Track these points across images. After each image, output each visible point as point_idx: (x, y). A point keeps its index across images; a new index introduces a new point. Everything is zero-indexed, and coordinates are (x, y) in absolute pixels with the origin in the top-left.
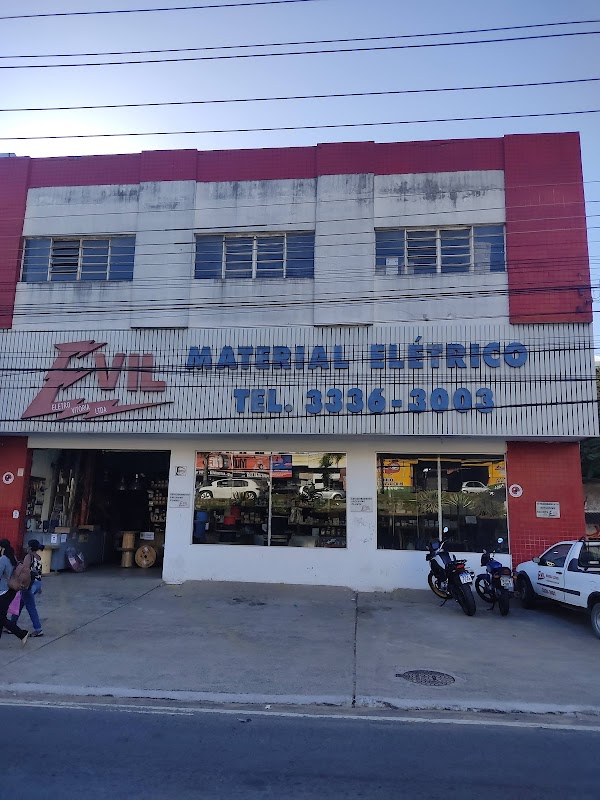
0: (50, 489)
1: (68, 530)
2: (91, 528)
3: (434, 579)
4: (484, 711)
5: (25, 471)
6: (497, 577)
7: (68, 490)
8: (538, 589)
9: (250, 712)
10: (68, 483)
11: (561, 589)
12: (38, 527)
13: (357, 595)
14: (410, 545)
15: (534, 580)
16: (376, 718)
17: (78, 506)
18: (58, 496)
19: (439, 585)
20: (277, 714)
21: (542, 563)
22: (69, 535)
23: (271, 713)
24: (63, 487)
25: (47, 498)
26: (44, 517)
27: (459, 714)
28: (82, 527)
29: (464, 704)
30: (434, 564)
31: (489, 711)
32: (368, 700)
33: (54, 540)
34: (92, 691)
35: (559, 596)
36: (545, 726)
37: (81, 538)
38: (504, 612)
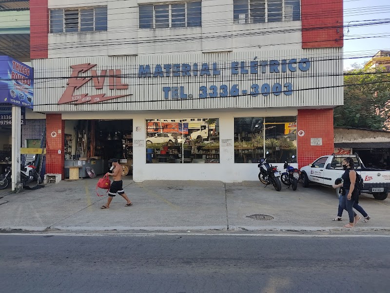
0: (74, 140)
1: (86, 159)
2: (96, 158)
3: (261, 176)
4: (288, 230)
5: (62, 131)
6: (291, 173)
7: (83, 140)
8: (311, 179)
9: (181, 234)
10: (83, 137)
11: (323, 178)
12: (70, 158)
13: (225, 184)
14: (250, 161)
15: (309, 174)
16: (239, 235)
17: (89, 148)
18: (79, 143)
19: (264, 178)
20: (193, 234)
21: (313, 166)
22: (86, 161)
23: (191, 234)
24: (81, 139)
25: (73, 144)
26: (73, 153)
27: (277, 232)
28: (92, 157)
29: (279, 228)
30: (262, 169)
31: (290, 230)
32: (235, 227)
33: (79, 163)
34: (106, 228)
35: (321, 181)
36: (317, 236)
37: (92, 162)
38: (295, 189)
